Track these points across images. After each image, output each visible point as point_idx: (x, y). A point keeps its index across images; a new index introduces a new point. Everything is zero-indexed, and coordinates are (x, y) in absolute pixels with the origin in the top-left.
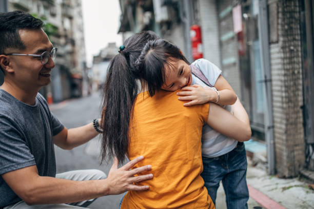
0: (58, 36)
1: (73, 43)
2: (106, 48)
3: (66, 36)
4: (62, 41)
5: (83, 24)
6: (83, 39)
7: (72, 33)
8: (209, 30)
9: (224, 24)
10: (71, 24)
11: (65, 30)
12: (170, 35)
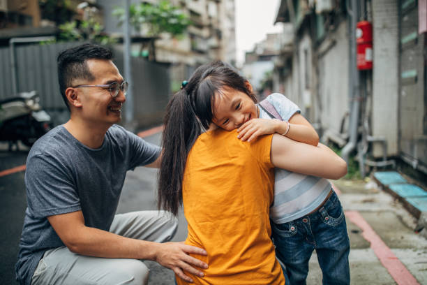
0: (200, 27)
1: (219, 34)
2: (264, 42)
3: (210, 26)
4: (205, 33)
5: (234, 9)
6: (233, 30)
7: (218, 22)
8: (384, 27)
9: (406, 18)
10: (218, 10)
11: (210, 18)
12: (335, 30)
